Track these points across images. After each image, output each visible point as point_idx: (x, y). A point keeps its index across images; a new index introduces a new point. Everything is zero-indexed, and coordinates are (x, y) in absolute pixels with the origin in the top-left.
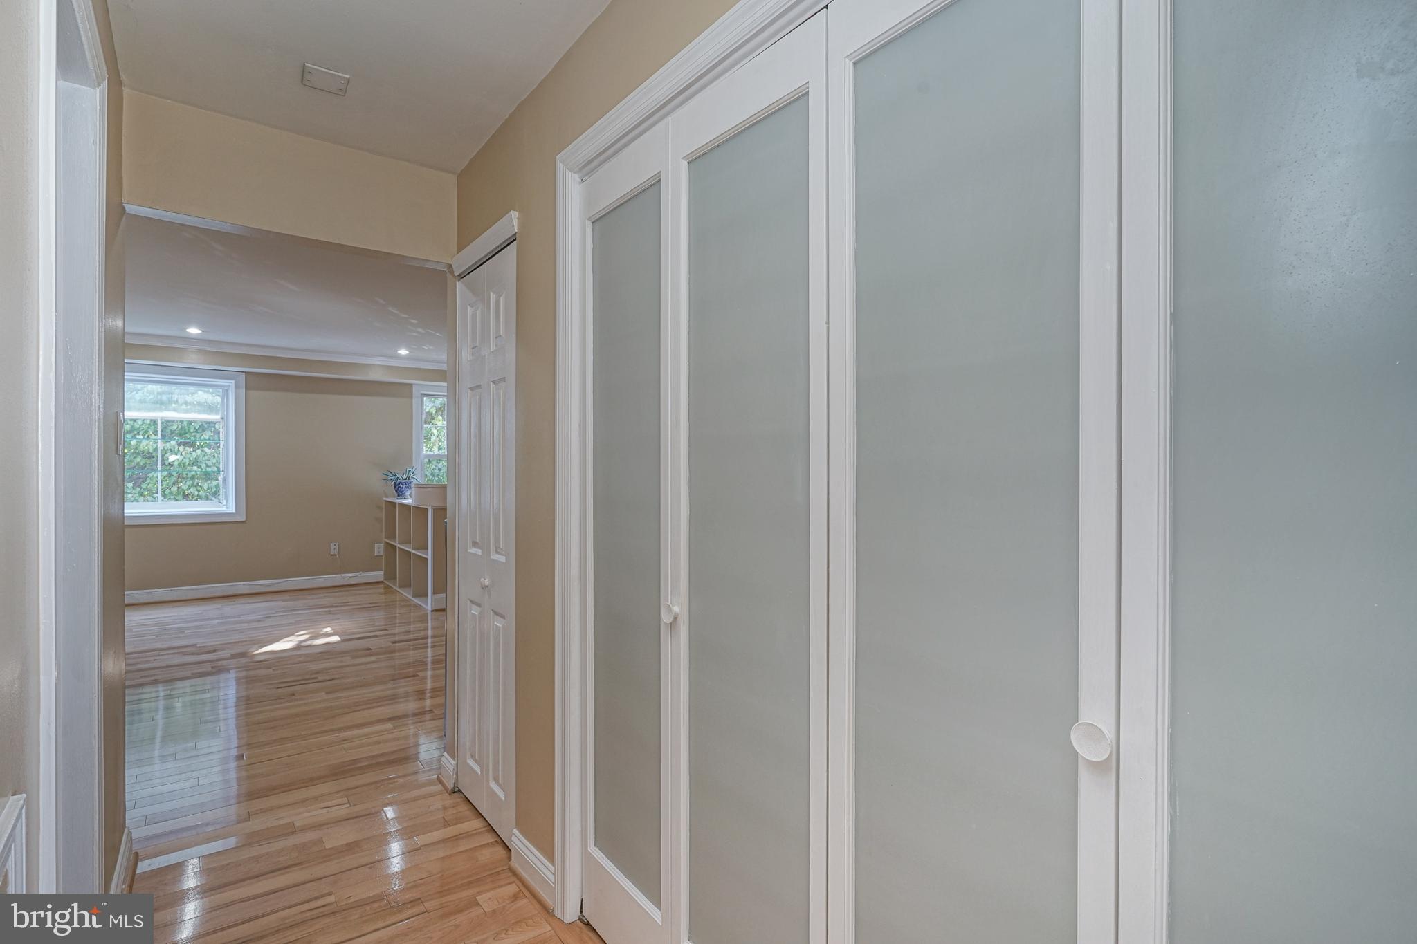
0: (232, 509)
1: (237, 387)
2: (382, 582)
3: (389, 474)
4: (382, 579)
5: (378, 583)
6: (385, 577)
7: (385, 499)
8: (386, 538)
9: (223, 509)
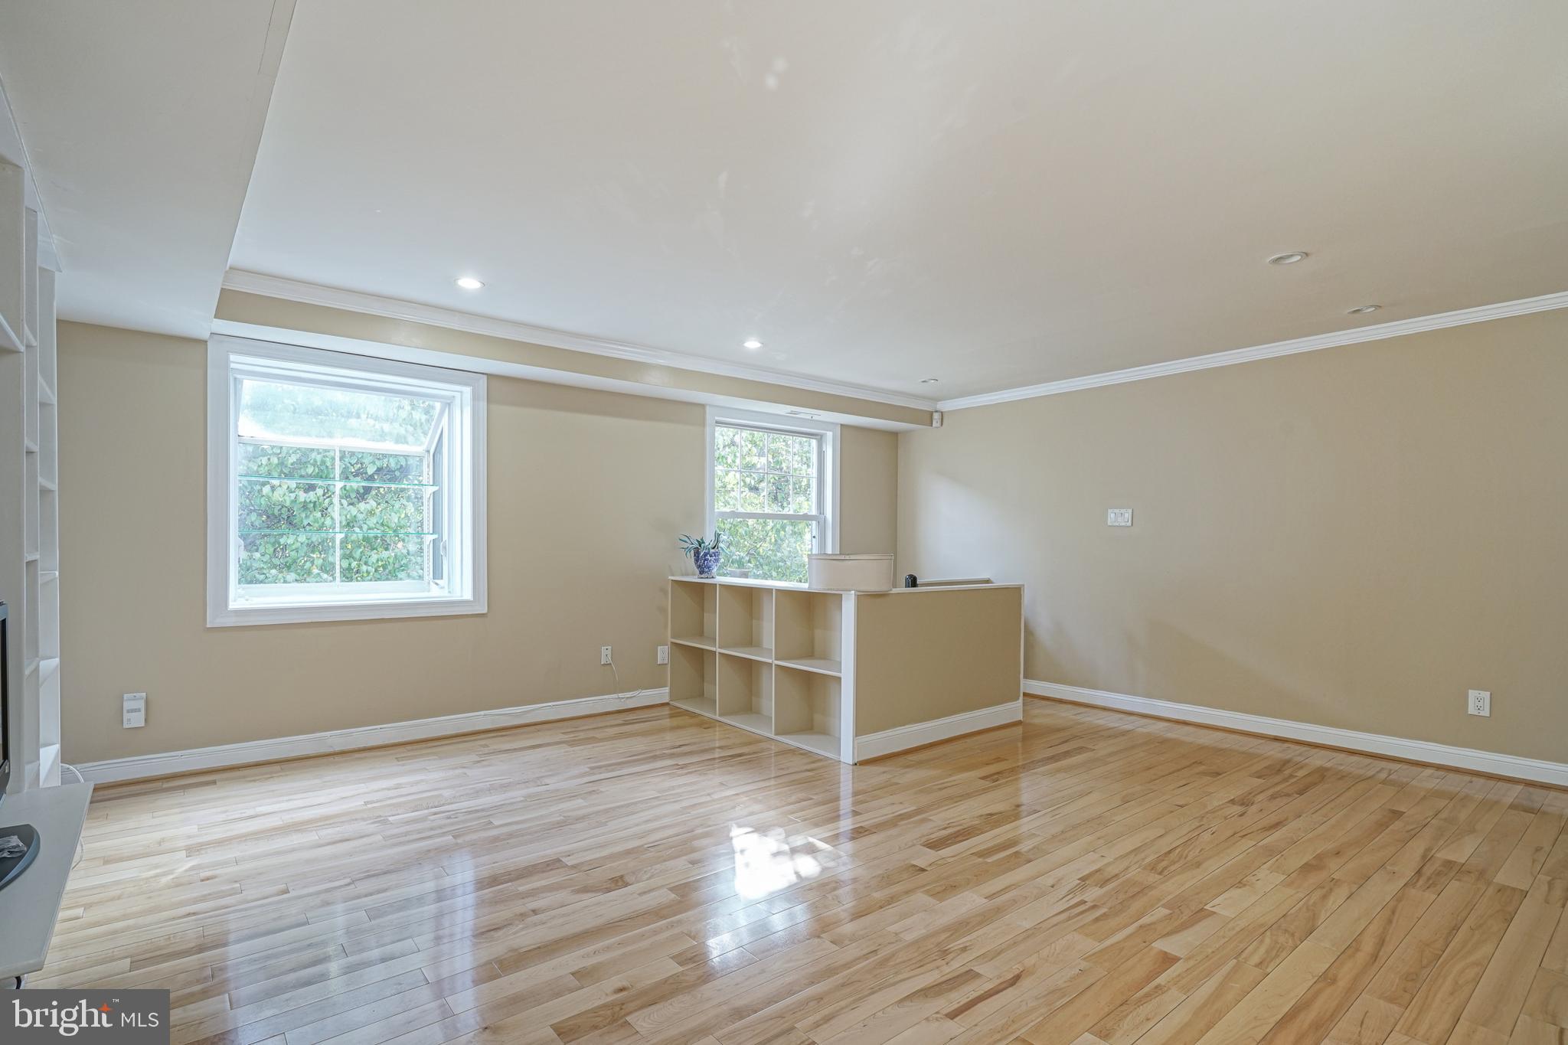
0: (468, 595)
1: (475, 398)
2: (667, 704)
3: (686, 539)
4: (666, 700)
5: (663, 705)
6: (671, 696)
7: (671, 578)
8: (672, 638)
9: (457, 596)
